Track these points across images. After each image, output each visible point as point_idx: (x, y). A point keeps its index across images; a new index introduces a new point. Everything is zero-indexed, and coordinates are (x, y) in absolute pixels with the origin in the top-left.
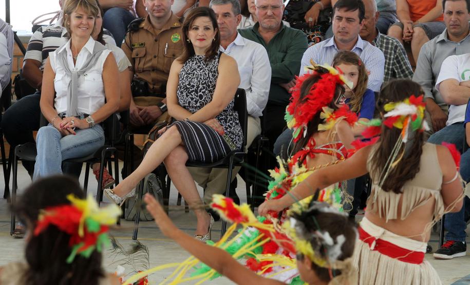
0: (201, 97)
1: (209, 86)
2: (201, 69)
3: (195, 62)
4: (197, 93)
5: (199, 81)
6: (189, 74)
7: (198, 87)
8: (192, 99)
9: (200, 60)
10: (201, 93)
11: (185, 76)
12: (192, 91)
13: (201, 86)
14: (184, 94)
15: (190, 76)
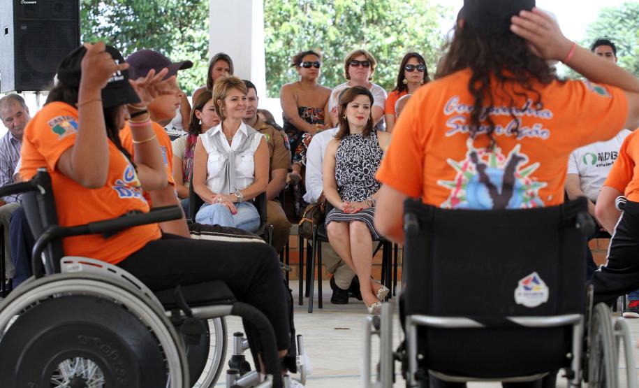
0: (366, 171)
1: (373, 161)
2: (360, 146)
3: (352, 141)
4: (361, 167)
5: (362, 157)
6: (349, 151)
7: (362, 162)
8: (356, 174)
9: (357, 138)
10: (366, 168)
11: (345, 154)
12: (356, 167)
13: (365, 161)
14: (347, 170)
15: (351, 153)
